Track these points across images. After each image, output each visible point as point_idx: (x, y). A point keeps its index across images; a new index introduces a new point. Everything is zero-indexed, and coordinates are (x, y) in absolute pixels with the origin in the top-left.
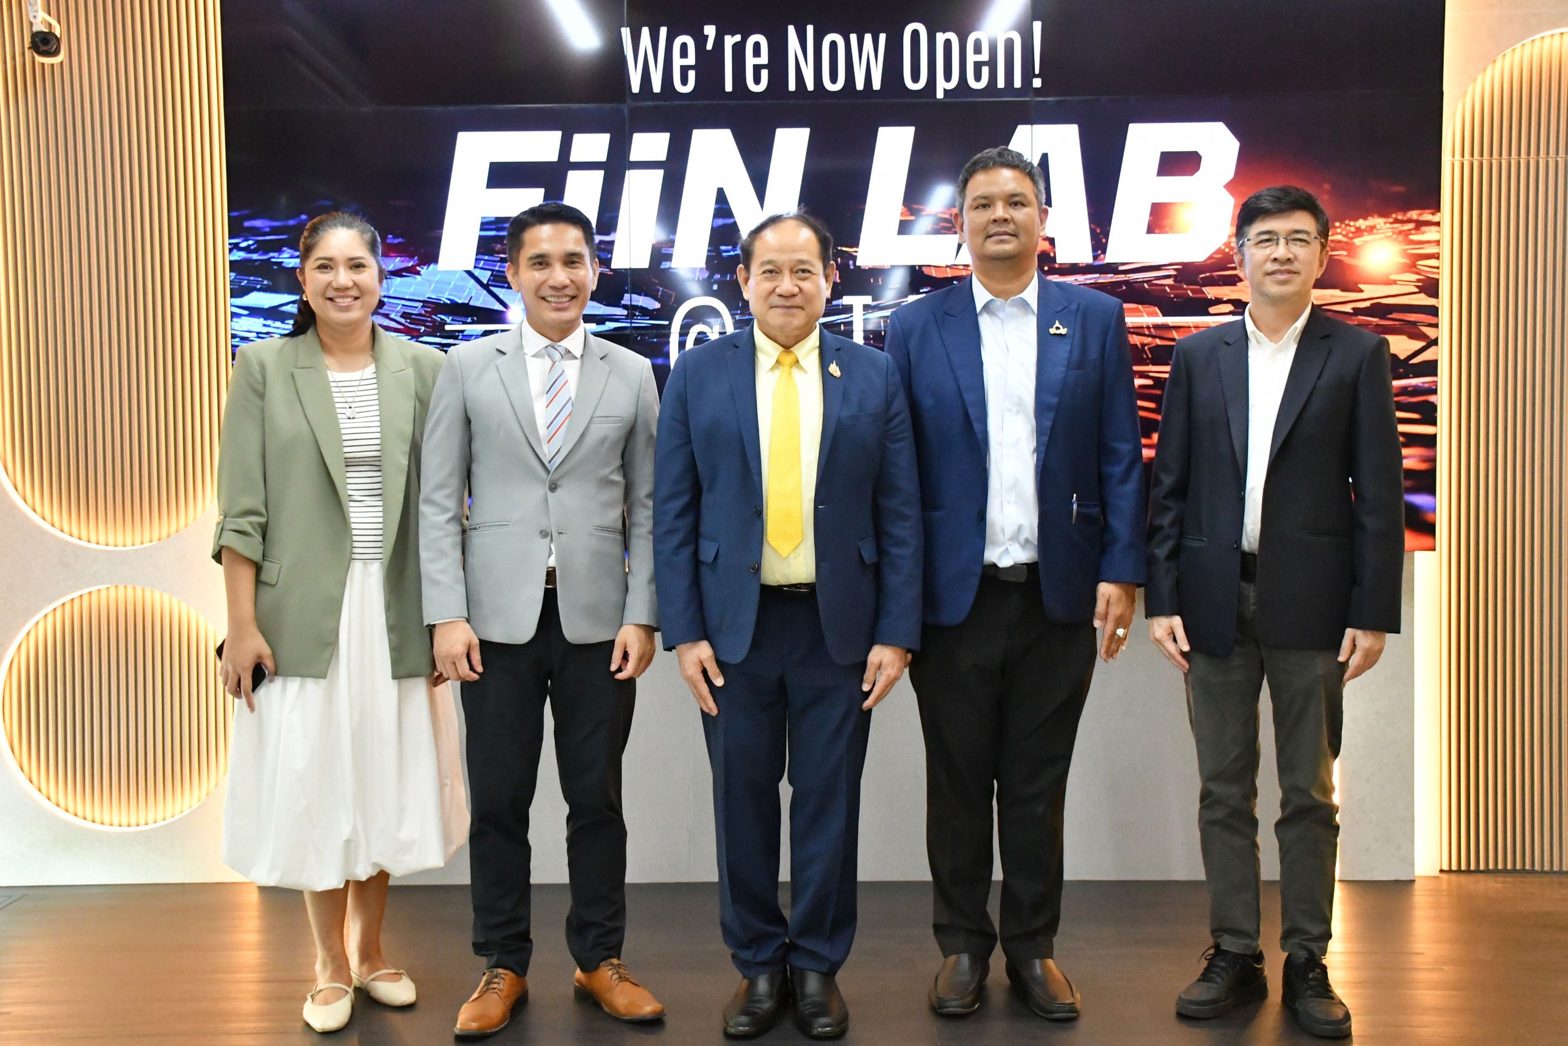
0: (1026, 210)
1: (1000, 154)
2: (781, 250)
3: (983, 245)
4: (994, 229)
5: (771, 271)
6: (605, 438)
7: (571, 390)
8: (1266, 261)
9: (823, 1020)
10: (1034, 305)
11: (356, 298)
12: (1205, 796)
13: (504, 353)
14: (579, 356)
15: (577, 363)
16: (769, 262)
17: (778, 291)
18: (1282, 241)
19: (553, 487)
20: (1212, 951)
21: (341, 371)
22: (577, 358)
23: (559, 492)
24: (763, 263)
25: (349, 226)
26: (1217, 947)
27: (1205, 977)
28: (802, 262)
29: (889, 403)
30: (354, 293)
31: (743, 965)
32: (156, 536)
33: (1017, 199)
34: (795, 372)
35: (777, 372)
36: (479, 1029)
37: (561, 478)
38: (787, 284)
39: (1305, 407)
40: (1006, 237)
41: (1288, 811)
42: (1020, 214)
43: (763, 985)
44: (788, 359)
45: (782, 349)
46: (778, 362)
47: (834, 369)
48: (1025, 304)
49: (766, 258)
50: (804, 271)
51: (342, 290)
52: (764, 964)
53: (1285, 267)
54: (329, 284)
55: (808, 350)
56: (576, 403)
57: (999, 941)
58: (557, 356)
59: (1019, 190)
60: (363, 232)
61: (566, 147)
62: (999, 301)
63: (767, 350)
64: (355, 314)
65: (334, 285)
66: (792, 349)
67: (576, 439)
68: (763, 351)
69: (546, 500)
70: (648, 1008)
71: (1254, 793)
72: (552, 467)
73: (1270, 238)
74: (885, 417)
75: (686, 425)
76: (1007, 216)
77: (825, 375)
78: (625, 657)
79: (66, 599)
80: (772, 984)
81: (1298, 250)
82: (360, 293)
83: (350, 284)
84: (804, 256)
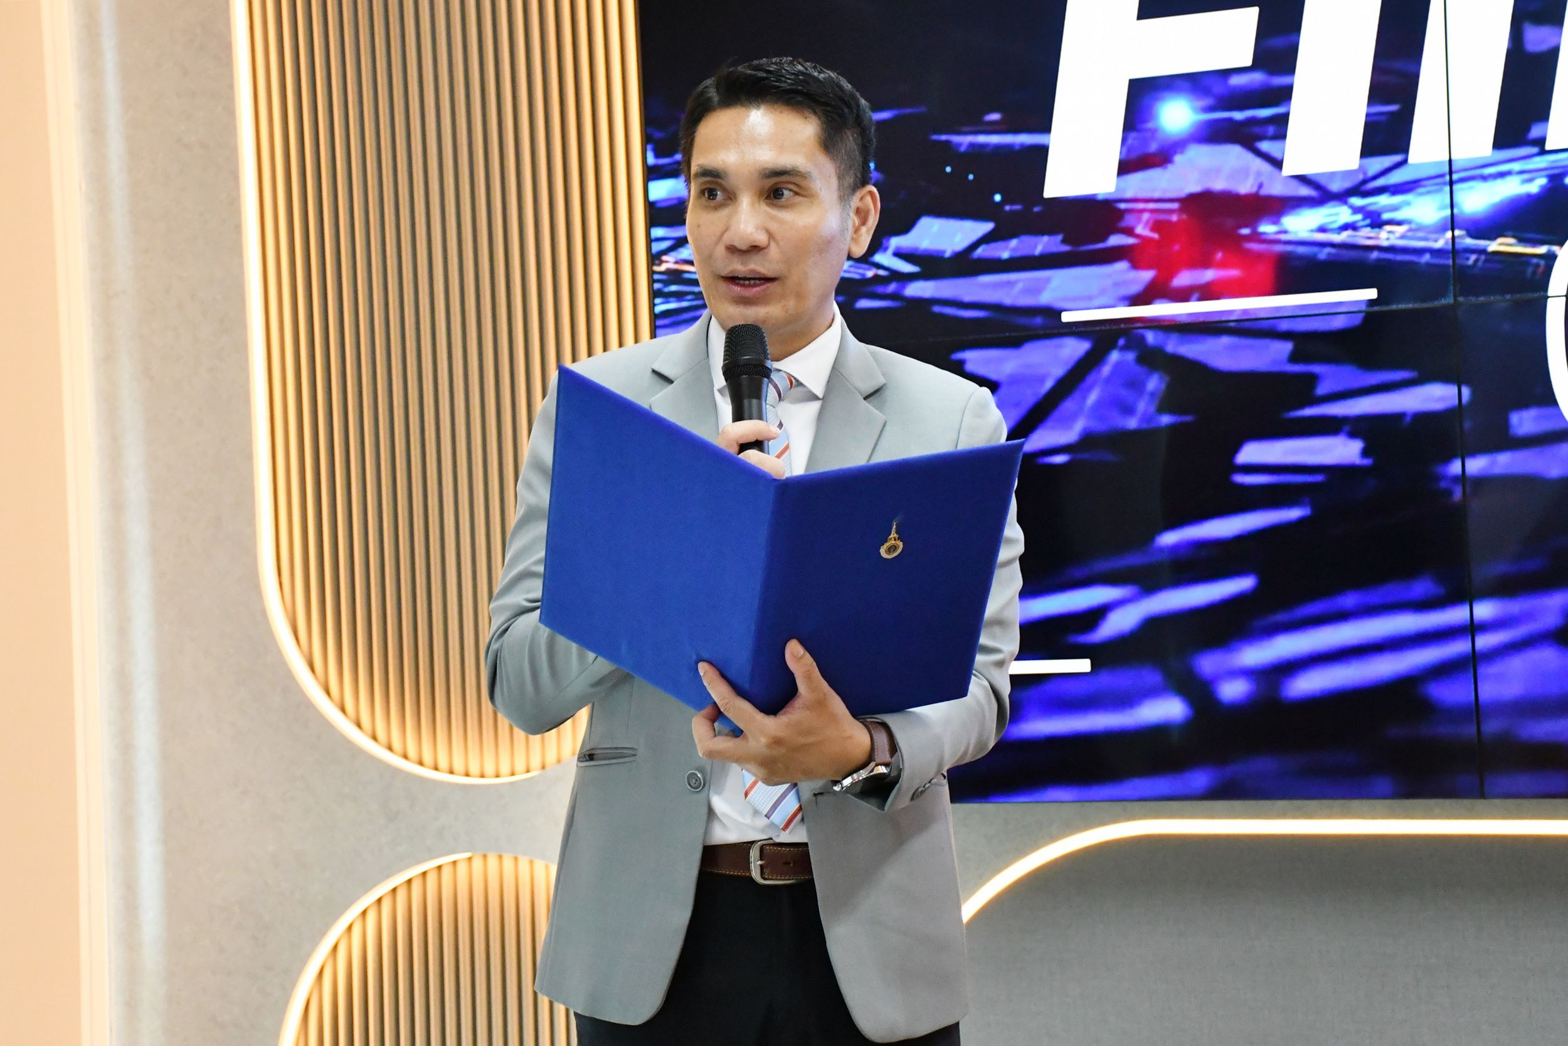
32: (536, 762)
79: (414, 871)
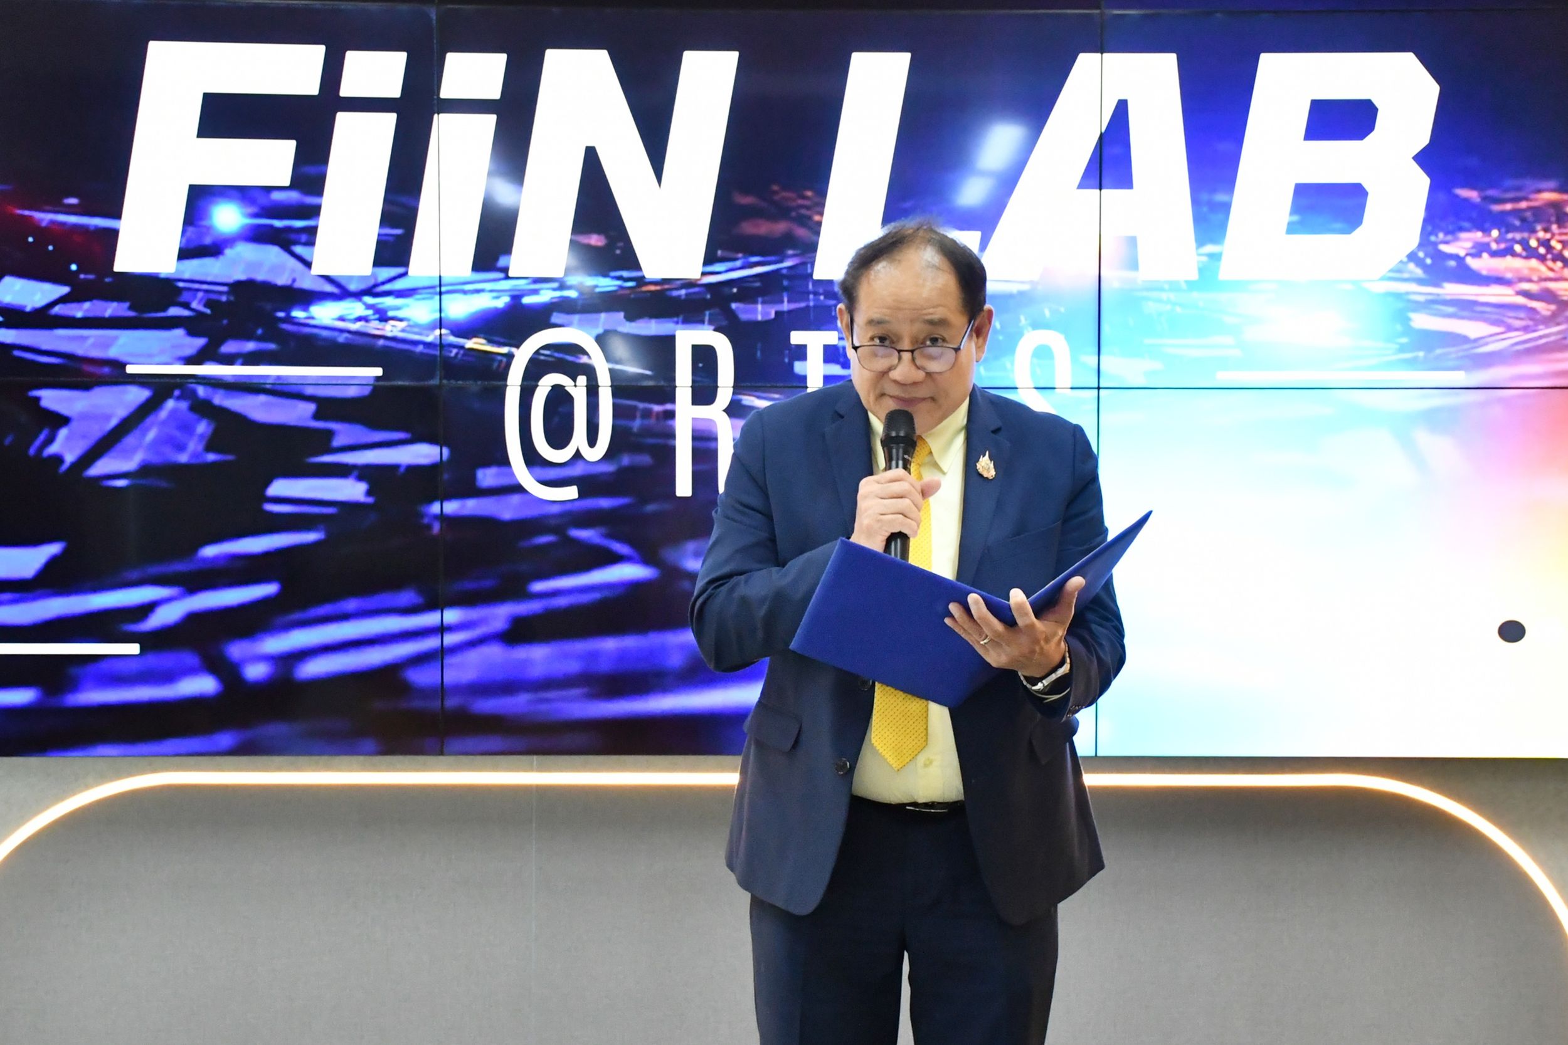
47: (985, 465)
61: (332, 72)
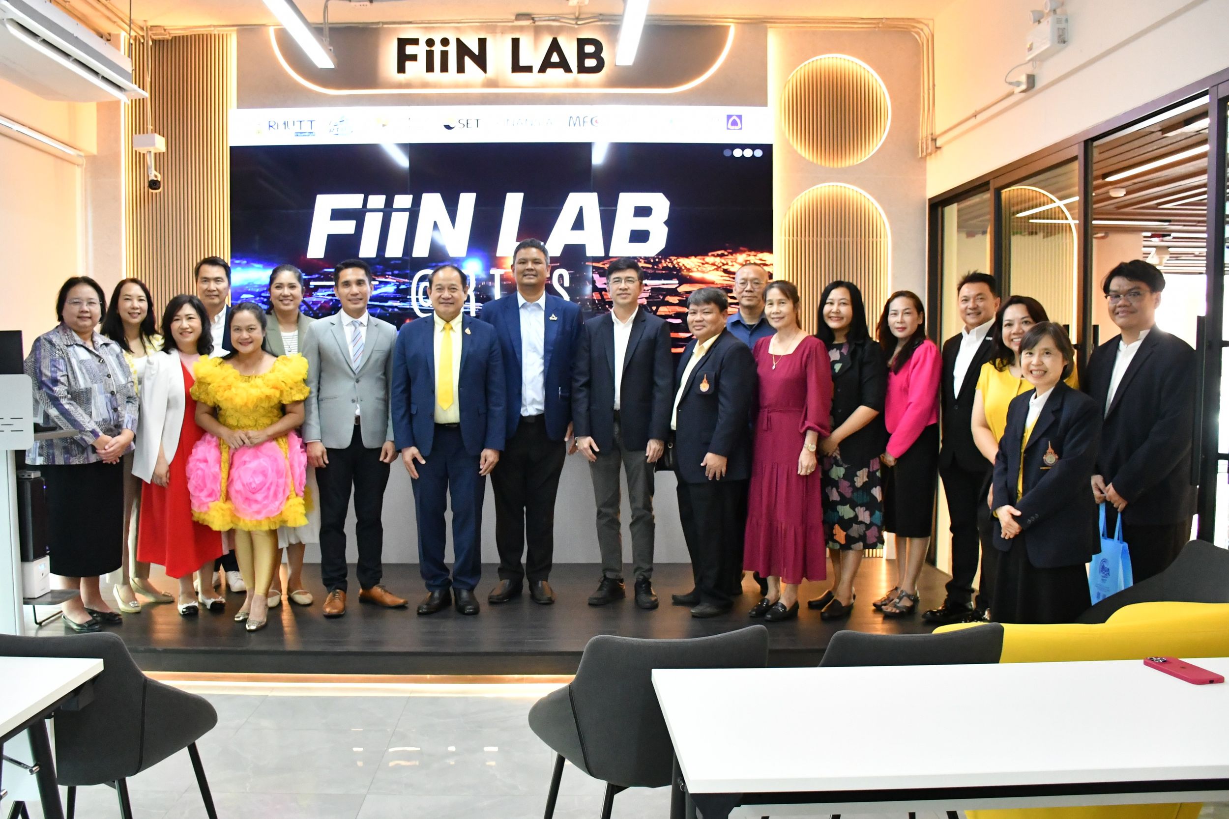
0: (540, 265)
1: (531, 242)
2: (444, 280)
3: (522, 279)
4: (527, 273)
5: (439, 289)
6: (378, 359)
7: (363, 340)
8: (617, 290)
9: (469, 607)
10: (543, 306)
11: (291, 300)
12: (599, 513)
13: (334, 324)
14: (366, 325)
15: (366, 327)
16: (439, 285)
17: (442, 296)
18: (623, 281)
19: (357, 381)
20: (602, 579)
21: (285, 332)
22: (364, 326)
23: (360, 383)
24: (437, 285)
25: (290, 270)
26: (605, 576)
27: (600, 589)
28: (453, 285)
29: (491, 345)
30: (291, 298)
31: (429, 587)
33: (537, 261)
34: (451, 332)
35: (443, 332)
36: (338, 612)
37: (361, 376)
38: (446, 294)
39: (635, 351)
40: (532, 277)
41: (634, 518)
42: (539, 267)
43: (436, 595)
44: (448, 327)
45: (445, 322)
46: (444, 328)
47: (468, 331)
48: (539, 306)
49: (438, 283)
50: (454, 289)
51: (285, 296)
52: (438, 586)
53: (624, 292)
54: (281, 294)
55: (457, 322)
56: (366, 345)
57: (525, 575)
58: (357, 325)
59: (538, 257)
60: (295, 272)
62: (528, 303)
63: (439, 323)
64: (291, 307)
65: (283, 294)
66: (450, 323)
67: (366, 360)
68: (437, 324)
69: (355, 387)
70: (401, 601)
71: (619, 512)
72: (356, 372)
73: (619, 280)
74: (490, 351)
75: (404, 355)
76: (533, 268)
77: (464, 333)
78: (386, 454)
80: (440, 594)
81: (630, 285)
82: (294, 298)
83: (289, 294)
84: (454, 282)
